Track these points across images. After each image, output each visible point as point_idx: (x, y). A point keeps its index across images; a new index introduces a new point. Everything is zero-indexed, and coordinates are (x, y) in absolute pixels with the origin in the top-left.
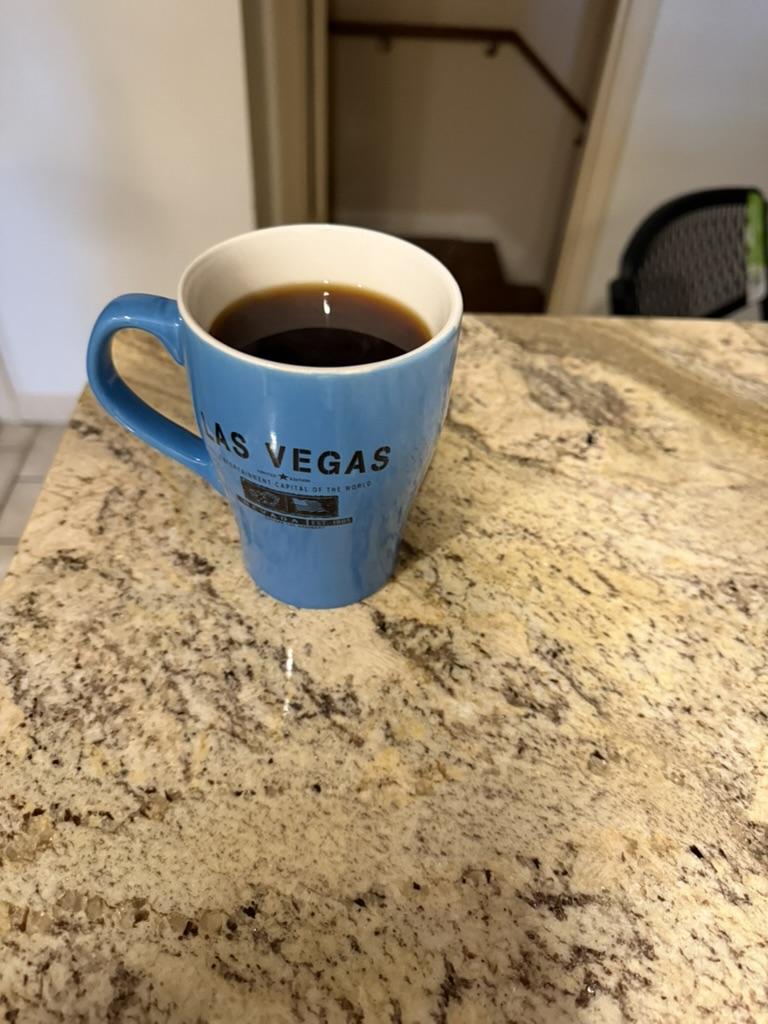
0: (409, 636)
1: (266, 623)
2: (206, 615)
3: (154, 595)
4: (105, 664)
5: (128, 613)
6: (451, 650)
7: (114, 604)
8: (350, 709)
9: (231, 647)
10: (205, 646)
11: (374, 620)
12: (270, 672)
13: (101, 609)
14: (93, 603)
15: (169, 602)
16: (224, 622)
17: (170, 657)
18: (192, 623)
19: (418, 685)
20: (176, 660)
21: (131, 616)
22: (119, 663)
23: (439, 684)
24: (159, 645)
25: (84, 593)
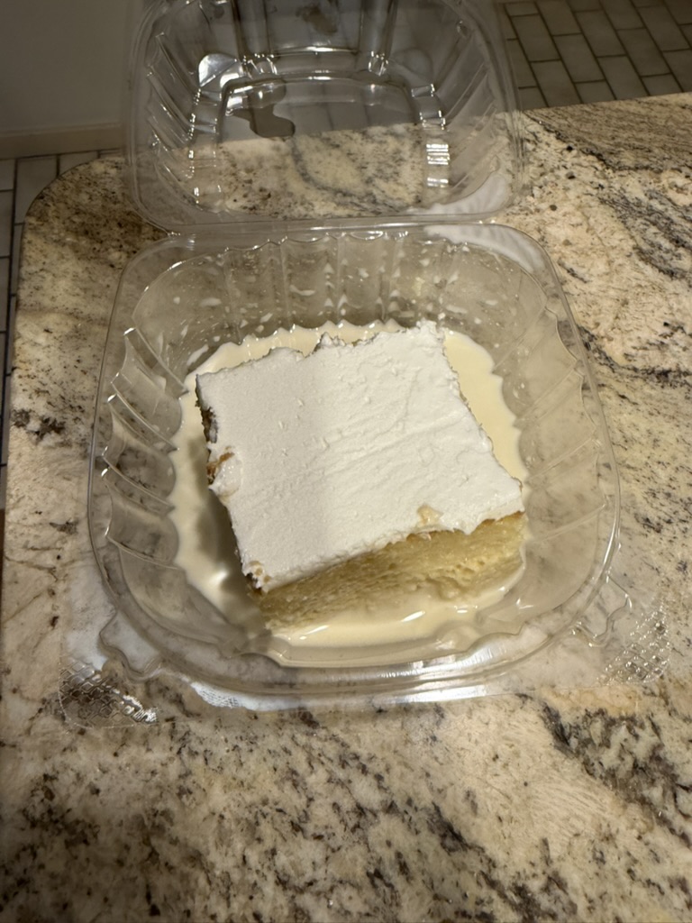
0: (600, 745)
1: (399, 763)
2: (310, 764)
3: (226, 741)
4: (193, 898)
5: (199, 787)
6: (665, 758)
7: (174, 770)
8: (560, 905)
9: (362, 820)
10: (326, 827)
11: (546, 723)
12: (431, 859)
13: (159, 786)
14: (142, 776)
15: (251, 751)
16: (341, 774)
17: (282, 860)
18: (295, 785)
19: (639, 838)
20: (293, 865)
21: (204, 790)
22: (212, 890)
23: (666, 829)
24: (259, 840)
25: (123, 760)
